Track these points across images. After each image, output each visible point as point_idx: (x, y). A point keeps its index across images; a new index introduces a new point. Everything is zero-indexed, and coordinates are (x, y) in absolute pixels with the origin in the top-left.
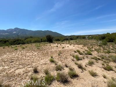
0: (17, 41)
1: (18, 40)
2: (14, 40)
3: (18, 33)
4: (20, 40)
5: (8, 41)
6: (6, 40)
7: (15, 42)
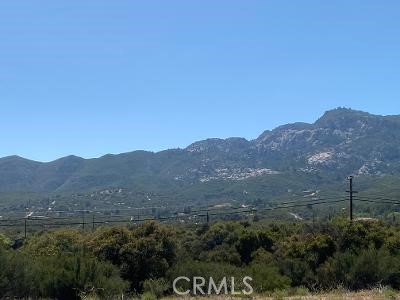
0: (347, 244)
1: (354, 240)
2: (320, 240)
3: (354, 165)
4: (378, 243)
5: (266, 243)
6: (255, 230)
7: (325, 253)
